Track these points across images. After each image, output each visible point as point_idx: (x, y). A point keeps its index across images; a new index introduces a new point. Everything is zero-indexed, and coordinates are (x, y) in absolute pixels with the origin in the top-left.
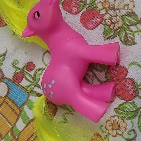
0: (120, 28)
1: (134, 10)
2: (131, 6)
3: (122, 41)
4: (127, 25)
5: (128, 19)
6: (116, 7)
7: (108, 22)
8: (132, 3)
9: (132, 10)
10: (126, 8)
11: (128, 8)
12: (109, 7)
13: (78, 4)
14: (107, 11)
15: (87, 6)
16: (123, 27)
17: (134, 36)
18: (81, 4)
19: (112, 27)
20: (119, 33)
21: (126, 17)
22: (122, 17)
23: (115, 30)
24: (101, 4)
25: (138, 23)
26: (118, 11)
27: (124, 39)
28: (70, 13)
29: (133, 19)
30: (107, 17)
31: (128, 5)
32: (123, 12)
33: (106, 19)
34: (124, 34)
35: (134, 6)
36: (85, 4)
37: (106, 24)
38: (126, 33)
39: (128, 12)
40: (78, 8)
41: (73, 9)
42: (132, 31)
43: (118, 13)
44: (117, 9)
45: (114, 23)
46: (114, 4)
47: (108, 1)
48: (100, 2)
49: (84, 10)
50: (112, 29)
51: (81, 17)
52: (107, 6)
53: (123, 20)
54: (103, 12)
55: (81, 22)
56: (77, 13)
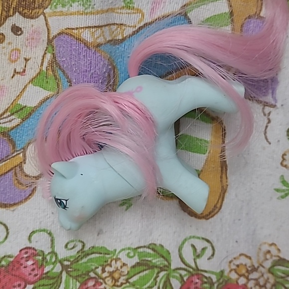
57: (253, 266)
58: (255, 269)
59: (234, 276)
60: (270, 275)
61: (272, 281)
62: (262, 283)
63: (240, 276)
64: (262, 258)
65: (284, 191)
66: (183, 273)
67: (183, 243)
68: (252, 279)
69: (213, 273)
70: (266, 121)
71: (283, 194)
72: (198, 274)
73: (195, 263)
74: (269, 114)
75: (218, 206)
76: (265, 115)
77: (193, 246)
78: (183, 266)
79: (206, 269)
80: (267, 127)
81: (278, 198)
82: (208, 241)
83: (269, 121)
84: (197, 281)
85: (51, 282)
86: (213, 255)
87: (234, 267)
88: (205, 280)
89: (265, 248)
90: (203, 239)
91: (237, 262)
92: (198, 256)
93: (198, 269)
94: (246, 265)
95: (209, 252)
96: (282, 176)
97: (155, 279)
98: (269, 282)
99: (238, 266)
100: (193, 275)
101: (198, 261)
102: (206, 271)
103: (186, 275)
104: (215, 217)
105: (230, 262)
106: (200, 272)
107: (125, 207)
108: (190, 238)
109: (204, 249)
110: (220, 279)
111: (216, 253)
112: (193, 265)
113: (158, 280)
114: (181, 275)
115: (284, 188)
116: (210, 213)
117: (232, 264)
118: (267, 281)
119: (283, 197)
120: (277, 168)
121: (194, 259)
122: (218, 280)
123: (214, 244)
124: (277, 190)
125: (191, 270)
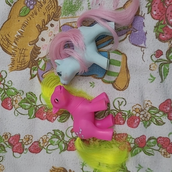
0: (150, 118)
1: (153, 105)
2: (149, 104)
3: (155, 124)
4: (154, 114)
5: (152, 111)
6: (143, 109)
7: (143, 119)
8: (149, 102)
9: (151, 106)
10: (147, 106)
11: (149, 105)
12: (140, 111)
13: (122, 118)
14: (140, 114)
15: (127, 116)
16: (152, 117)
17: (161, 119)
18: (123, 116)
19: (146, 120)
20: (151, 121)
21: (151, 110)
22: (148, 111)
23: (148, 121)
24: (134, 111)
25: (159, 112)
26: (145, 110)
27: (156, 123)
28: (120, 124)
29: (155, 110)
30: (141, 116)
31: (148, 104)
32: (147, 109)
33: (141, 118)
34: (155, 120)
35: (151, 103)
36: (126, 116)
37: (143, 121)
38: (155, 119)
39: (150, 107)
40: (123, 120)
41: (121, 122)
42: (158, 117)
43: (146, 111)
44: (144, 110)
45: (146, 117)
46: (141, 108)
47: (137, 108)
48: (133, 110)
49: (127, 119)
50: (147, 121)
51: (127, 124)
52: (138, 111)
53: (150, 113)
54: (138, 115)
55: (129, 126)
56: (124, 123)
57: (142, 109)
58: (142, 110)
59: (134, 113)
60: (149, 113)
61: (149, 115)
62: (145, 116)
63: (137, 113)
64: (145, 106)
65: (151, 79)
66: (115, 112)
67: (115, 100)
68: (141, 114)
69: (126, 111)
70: (143, 53)
71: (151, 81)
72: (120, 112)
73: (119, 107)
74: (143, 51)
75: (127, 85)
76: (142, 51)
77: (118, 101)
78: (115, 109)
79: (123, 110)
80: (143, 55)
81: (150, 83)
82: (124, 99)
83: (144, 53)
84: (120, 115)
85: (66, 115)
86: (126, 104)
87: (134, 109)
88: (123, 114)
89: (146, 102)
90: (122, 98)
91: (135, 107)
92: (120, 105)
93: (120, 110)
94: (139, 108)
95: (124, 103)
96: (151, 74)
97: (104, 114)
98: (148, 116)
99: (136, 109)
100: (118, 113)
101: (120, 106)
102: (123, 111)
103: (116, 113)
104: (126, 90)
105: (133, 107)
106: (121, 111)
107: (92, 87)
108: (117, 98)
109: (122, 102)
110: (129, 114)
111: (127, 103)
112: (118, 109)
113: (106, 114)
114: (114, 112)
115: (152, 78)
116: (124, 88)
117: (133, 108)
118: (147, 115)
119: (151, 82)
120: (148, 71)
121: (119, 106)
122: (128, 114)
123: (126, 100)
124: (149, 79)
125: (118, 111)
